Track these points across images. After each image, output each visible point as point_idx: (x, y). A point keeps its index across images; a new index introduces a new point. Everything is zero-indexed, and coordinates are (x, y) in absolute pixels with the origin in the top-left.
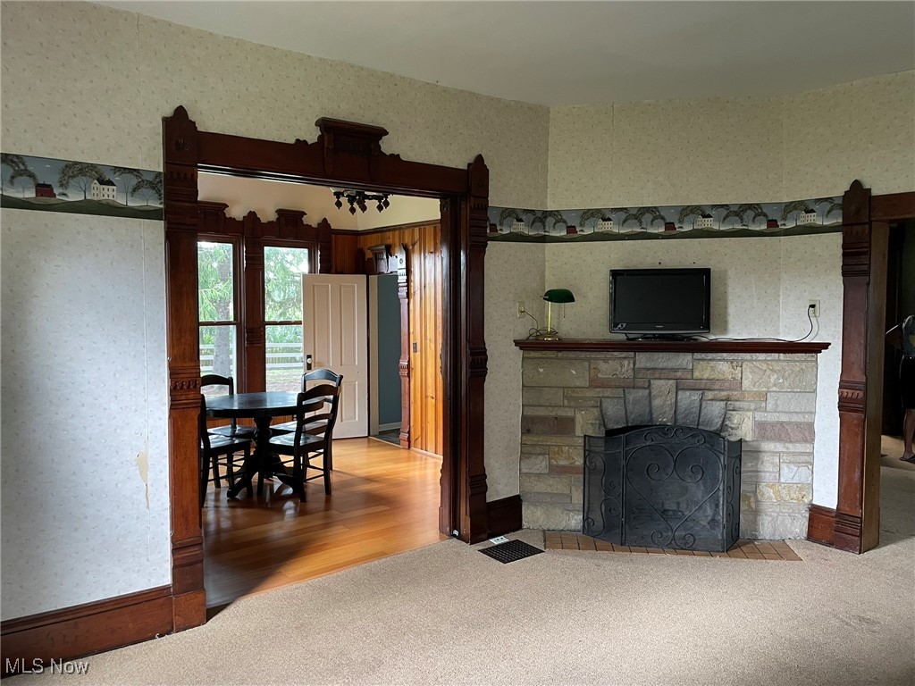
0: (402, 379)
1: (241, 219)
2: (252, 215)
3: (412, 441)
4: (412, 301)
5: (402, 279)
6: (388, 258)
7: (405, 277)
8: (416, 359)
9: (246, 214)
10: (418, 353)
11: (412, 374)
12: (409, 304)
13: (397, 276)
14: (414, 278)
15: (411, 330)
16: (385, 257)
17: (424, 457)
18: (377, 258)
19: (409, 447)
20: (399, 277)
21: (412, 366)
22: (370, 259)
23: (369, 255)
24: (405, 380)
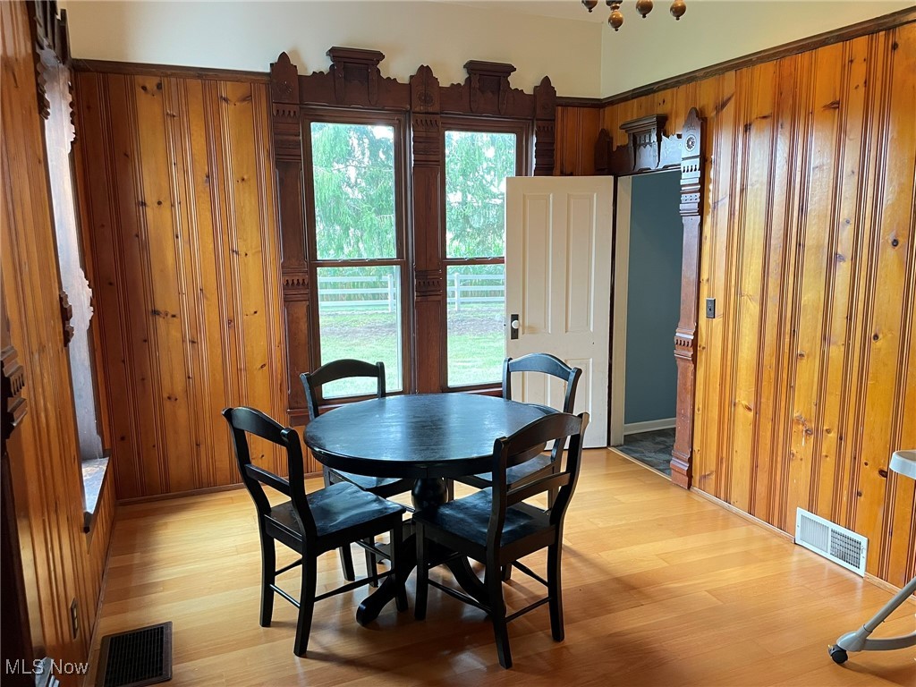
0: (681, 364)
1: (406, 81)
2: (425, 72)
3: (696, 477)
4: (708, 220)
5: (690, 178)
6: (659, 140)
7: (698, 174)
8: (712, 331)
9: (413, 73)
10: (718, 321)
11: (702, 357)
12: (701, 225)
13: (678, 175)
14: (717, 173)
15: (705, 276)
16: (654, 138)
17: (722, 513)
18: (637, 142)
19: (689, 488)
20: (684, 175)
21: (702, 341)
22: (622, 148)
23: (620, 139)
24: (684, 368)
